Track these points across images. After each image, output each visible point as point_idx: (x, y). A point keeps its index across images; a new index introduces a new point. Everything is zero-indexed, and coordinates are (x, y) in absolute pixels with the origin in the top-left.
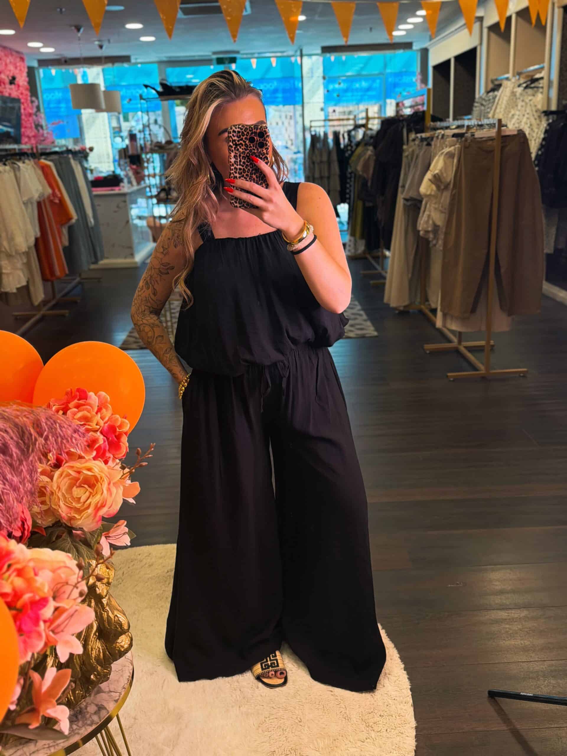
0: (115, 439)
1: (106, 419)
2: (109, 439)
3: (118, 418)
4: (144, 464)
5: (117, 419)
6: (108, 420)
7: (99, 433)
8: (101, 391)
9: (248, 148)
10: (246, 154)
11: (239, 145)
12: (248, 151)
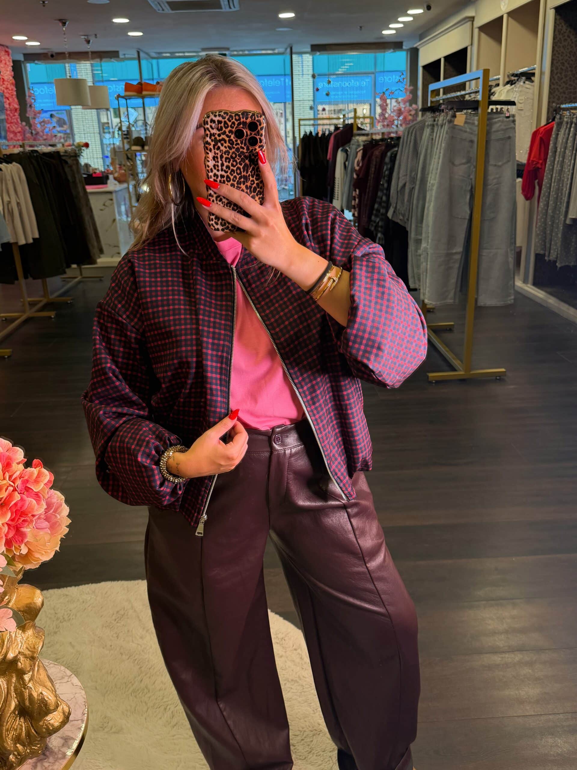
9: (234, 146)
10: (231, 154)
11: (220, 141)
12: (233, 150)
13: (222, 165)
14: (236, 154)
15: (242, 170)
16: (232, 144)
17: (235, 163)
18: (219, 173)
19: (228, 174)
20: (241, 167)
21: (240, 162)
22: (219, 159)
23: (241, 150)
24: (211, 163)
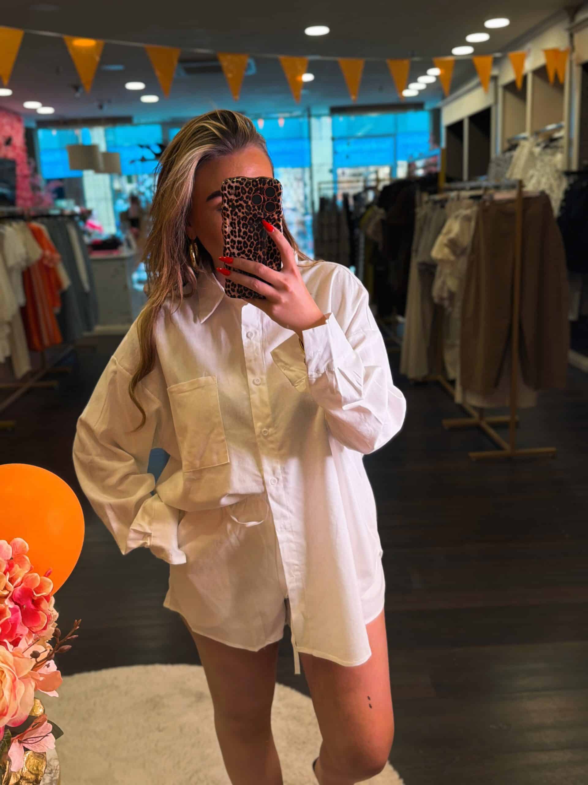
0: (32, 607)
1: (19, 580)
2: (23, 606)
3: (36, 577)
4: (68, 647)
5: (34, 580)
6: (22, 582)
7: (7, 602)
8: (16, 538)
9: (251, 212)
10: (248, 220)
11: (237, 206)
12: (251, 216)
13: (240, 231)
14: (253, 220)
15: (259, 236)
16: (250, 210)
17: (252, 229)
18: (237, 239)
19: (246, 240)
20: (259, 233)
21: (257, 228)
22: (237, 225)
23: (258, 216)
24: (228, 229)
